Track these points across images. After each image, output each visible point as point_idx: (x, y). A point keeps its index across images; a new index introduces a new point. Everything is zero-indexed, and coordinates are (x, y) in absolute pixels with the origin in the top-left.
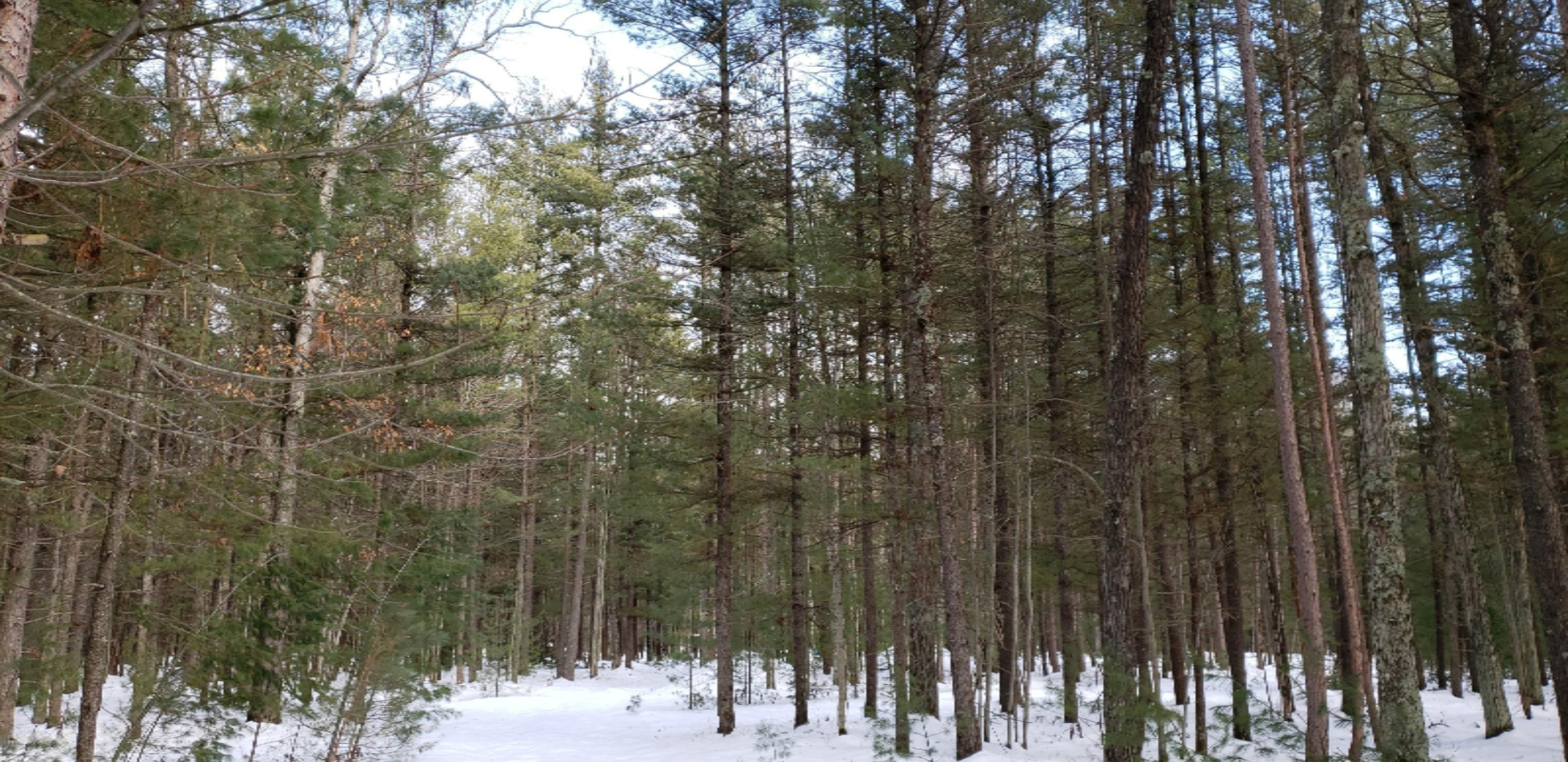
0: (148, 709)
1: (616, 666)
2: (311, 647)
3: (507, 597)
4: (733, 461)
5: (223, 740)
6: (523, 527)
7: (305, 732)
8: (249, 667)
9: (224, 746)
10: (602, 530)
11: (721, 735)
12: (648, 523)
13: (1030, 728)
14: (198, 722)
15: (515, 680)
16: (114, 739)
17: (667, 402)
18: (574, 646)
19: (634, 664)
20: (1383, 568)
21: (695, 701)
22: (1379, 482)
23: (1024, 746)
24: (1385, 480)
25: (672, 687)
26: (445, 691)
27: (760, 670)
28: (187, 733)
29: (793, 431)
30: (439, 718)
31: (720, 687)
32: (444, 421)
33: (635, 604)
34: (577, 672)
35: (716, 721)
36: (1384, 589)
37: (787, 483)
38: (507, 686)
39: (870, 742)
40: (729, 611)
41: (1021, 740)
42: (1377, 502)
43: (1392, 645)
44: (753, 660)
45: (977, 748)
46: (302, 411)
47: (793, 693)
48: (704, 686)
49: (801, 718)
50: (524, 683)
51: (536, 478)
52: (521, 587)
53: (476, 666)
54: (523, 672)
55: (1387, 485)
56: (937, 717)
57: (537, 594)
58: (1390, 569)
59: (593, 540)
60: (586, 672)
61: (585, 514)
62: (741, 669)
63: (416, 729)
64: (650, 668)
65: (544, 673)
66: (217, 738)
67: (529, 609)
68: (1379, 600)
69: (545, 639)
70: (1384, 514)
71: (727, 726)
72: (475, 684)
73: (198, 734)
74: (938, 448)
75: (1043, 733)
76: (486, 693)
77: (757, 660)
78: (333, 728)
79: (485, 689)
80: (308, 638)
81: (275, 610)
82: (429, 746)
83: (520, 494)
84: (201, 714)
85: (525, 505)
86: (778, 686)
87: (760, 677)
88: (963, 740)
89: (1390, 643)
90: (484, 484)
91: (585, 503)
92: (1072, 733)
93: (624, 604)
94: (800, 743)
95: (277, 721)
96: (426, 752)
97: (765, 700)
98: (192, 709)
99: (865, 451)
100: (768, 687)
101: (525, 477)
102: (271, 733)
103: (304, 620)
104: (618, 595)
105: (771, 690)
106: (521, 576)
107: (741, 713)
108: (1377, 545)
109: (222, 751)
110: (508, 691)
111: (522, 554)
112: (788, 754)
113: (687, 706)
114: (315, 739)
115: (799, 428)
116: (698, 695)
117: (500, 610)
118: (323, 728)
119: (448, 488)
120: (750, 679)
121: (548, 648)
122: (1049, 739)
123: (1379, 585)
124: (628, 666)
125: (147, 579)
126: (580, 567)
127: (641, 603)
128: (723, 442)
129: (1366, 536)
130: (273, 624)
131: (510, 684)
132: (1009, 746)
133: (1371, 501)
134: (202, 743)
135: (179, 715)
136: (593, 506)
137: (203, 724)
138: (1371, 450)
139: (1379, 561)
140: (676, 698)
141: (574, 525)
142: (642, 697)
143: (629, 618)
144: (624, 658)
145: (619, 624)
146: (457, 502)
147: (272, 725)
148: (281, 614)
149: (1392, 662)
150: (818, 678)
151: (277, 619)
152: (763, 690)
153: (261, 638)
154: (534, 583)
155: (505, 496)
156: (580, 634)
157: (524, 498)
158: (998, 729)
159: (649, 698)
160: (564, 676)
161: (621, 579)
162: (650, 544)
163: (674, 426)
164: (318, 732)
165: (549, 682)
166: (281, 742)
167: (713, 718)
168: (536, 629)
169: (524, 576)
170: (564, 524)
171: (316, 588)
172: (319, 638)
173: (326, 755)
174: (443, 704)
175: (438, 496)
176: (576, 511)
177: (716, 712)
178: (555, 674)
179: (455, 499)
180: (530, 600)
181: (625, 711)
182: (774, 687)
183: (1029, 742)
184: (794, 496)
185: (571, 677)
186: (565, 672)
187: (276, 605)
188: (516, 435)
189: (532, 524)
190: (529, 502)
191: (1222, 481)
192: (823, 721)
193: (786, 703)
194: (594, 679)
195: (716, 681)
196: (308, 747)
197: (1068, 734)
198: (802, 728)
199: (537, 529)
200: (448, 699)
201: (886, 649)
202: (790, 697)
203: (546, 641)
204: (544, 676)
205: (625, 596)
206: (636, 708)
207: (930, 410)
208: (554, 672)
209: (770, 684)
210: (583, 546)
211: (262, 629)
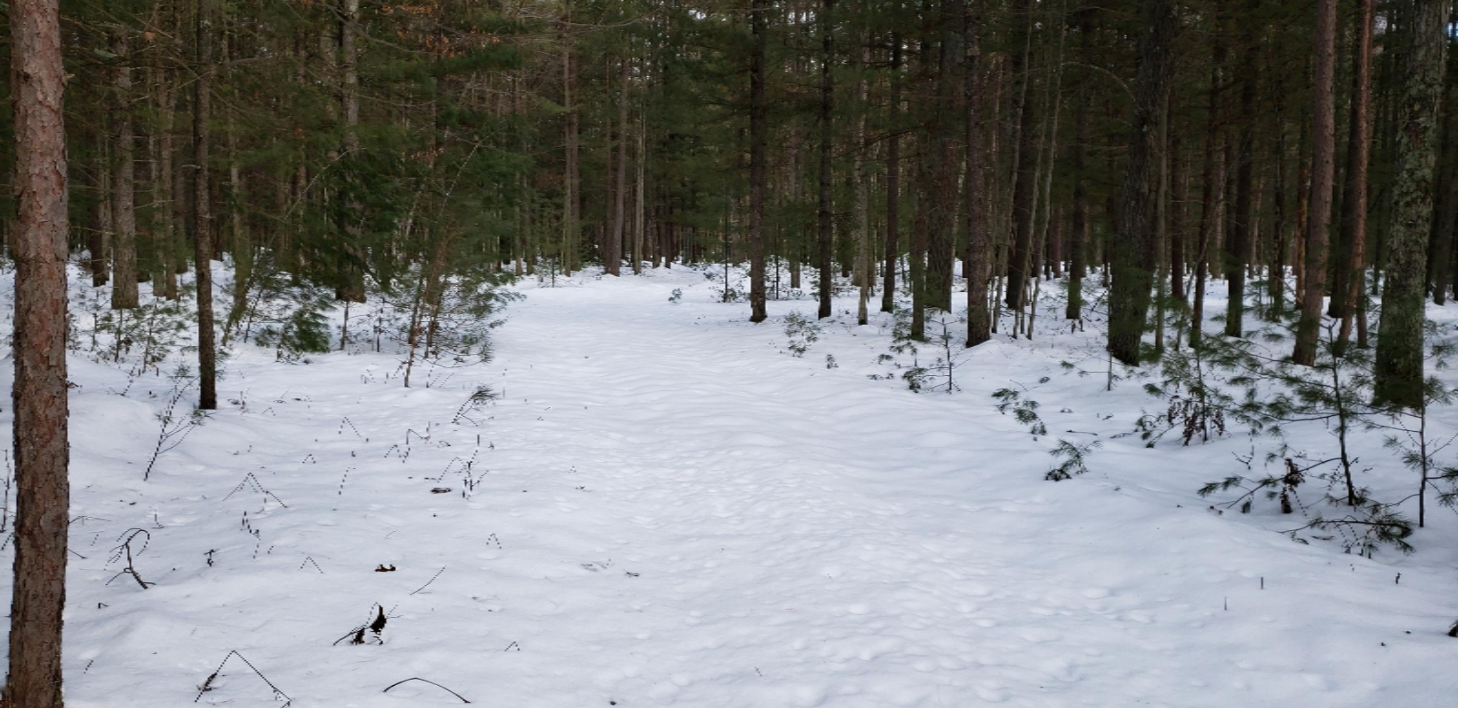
0: (251, 285)
1: (656, 265)
2: (386, 235)
3: (557, 200)
4: (766, 74)
5: (319, 311)
6: (567, 137)
7: (389, 308)
8: (334, 251)
9: (322, 317)
10: (640, 142)
11: (752, 323)
12: (682, 138)
13: (1036, 323)
14: (295, 297)
15: (568, 275)
16: (226, 309)
17: (698, 16)
18: (618, 246)
19: (672, 264)
20: (1411, 172)
21: (728, 296)
22: (1422, 87)
23: (1029, 337)
24: (1430, 86)
25: (709, 283)
26: (510, 278)
27: (786, 271)
28: (286, 307)
29: (826, 43)
30: (507, 300)
31: (753, 283)
32: (489, 28)
33: (671, 212)
34: (622, 269)
35: (750, 312)
36: (1407, 193)
37: (818, 94)
38: (561, 279)
39: (889, 331)
40: (762, 216)
41: (1026, 332)
42: (1417, 107)
43: (1407, 246)
44: (780, 262)
45: (985, 338)
46: (357, 16)
47: (817, 290)
48: (737, 282)
49: (825, 311)
50: (577, 277)
51: (577, 90)
52: (569, 192)
53: (531, 262)
54: (576, 267)
55: (1430, 91)
56: (950, 312)
57: (582, 200)
58: (1419, 174)
59: (632, 153)
60: (630, 270)
61: (624, 126)
62: (771, 271)
63: (487, 309)
64: (684, 268)
65: (593, 269)
66: (314, 309)
67: (577, 213)
68: (1401, 204)
69: (592, 241)
70: (1421, 119)
71: (759, 316)
72: (533, 276)
73: (296, 306)
74: (972, 58)
75: (1046, 327)
76: (543, 284)
77: (784, 262)
78: (413, 305)
79: (542, 281)
80: (383, 227)
81: (351, 201)
82: (500, 323)
83: (563, 105)
84: (296, 290)
85: (568, 114)
86: (802, 285)
87: (786, 277)
88: (974, 330)
89: (1405, 244)
90: (530, 93)
91: (624, 115)
92: (1074, 327)
93: (661, 212)
94: (825, 330)
95: (363, 300)
96: (497, 328)
97: (791, 296)
98: (288, 286)
99: (896, 64)
100: (793, 286)
101: (567, 88)
102: (357, 309)
103: (377, 210)
104: (656, 204)
105: (796, 289)
106: (568, 182)
107: (770, 307)
108: (1409, 151)
109: (320, 321)
110: (562, 283)
111: (568, 162)
112: (815, 339)
113: (721, 299)
114: (398, 315)
115: (833, 40)
116: (732, 290)
117: (550, 211)
118: (404, 305)
119: (495, 96)
120: (778, 278)
121: (594, 249)
122: (1053, 332)
123: (1404, 190)
124: (668, 266)
125: (234, 172)
126: (622, 175)
127: (678, 211)
128: (757, 53)
129: (1399, 142)
130: (352, 214)
131: (564, 277)
132: (1015, 336)
133: (1411, 106)
134: (301, 313)
135: (278, 290)
136: (630, 120)
137: (300, 300)
138: (1421, 54)
139: (1408, 166)
140: (712, 292)
141: (614, 137)
142: (683, 292)
143: (667, 224)
144: (663, 259)
145: (658, 228)
146: (507, 110)
147: (359, 304)
148: (357, 206)
149: (1402, 262)
150: (838, 279)
151: (354, 209)
152: (789, 289)
153: (341, 226)
154: (580, 189)
155: (550, 106)
156: (623, 237)
157: (567, 109)
158: (1006, 323)
159: (687, 292)
160: (612, 273)
161: (658, 188)
162: (684, 157)
163: (710, 36)
164: (401, 308)
165: (598, 277)
166: (369, 316)
167: (747, 309)
168: (585, 230)
169: (571, 181)
170: (604, 135)
171: (387, 182)
172: (392, 226)
173: (409, 327)
174: (509, 287)
175: (487, 104)
176: (615, 124)
177: (750, 305)
178: (602, 270)
179: (503, 107)
180: (576, 205)
181: (668, 302)
182: (798, 287)
183: (1033, 335)
184: (825, 109)
185: (617, 273)
186: (613, 269)
187: (352, 195)
188: (557, 47)
189: (575, 134)
190: (573, 112)
191: (1247, 95)
192: (844, 314)
193: (809, 299)
194: (637, 276)
195: (749, 279)
196: (392, 322)
197: (1069, 329)
198: (826, 319)
199: (581, 138)
200: (513, 284)
201: (901, 256)
202: (814, 294)
203: (593, 243)
204: (593, 272)
205: (662, 204)
206: (677, 300)
207: (967, 19)
208: (602, 269)
209: (795, 283)
210: (624, 157)
211: (341, 217)
